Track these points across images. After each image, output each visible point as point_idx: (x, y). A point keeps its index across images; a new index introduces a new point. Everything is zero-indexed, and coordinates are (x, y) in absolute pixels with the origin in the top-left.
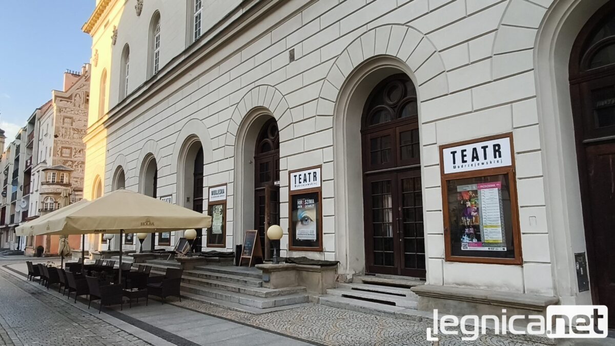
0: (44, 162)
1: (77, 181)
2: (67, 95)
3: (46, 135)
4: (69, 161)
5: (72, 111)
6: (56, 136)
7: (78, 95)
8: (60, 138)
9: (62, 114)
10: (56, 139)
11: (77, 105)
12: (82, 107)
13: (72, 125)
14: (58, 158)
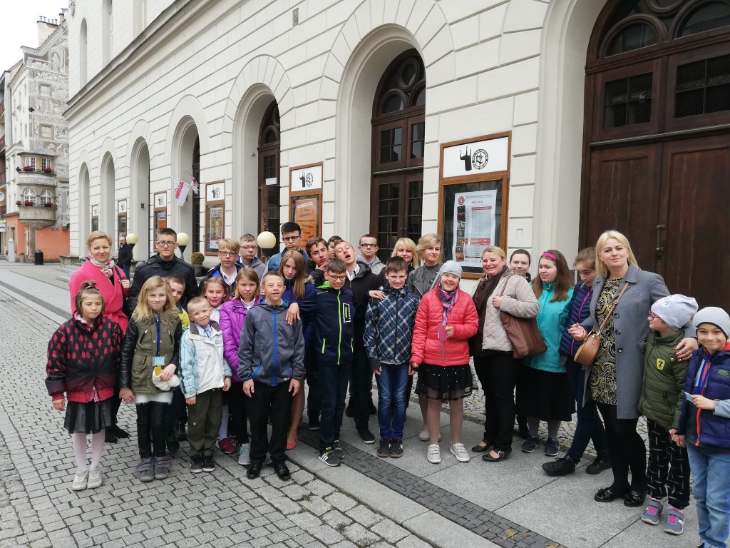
0: (20, 143)
1: (62, 170)
2: (41, 54)
3: (19, 108)
4: (50, 143)
5: (49, 75)
6: (31, 110)
7: (55, 54)
8: (36, 113)
9: (37, 79)
10: (31, 113)
11: (55, 67)
12: (63, 71)
13: (51, 95)
14: (35, 139)
